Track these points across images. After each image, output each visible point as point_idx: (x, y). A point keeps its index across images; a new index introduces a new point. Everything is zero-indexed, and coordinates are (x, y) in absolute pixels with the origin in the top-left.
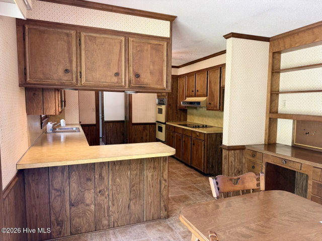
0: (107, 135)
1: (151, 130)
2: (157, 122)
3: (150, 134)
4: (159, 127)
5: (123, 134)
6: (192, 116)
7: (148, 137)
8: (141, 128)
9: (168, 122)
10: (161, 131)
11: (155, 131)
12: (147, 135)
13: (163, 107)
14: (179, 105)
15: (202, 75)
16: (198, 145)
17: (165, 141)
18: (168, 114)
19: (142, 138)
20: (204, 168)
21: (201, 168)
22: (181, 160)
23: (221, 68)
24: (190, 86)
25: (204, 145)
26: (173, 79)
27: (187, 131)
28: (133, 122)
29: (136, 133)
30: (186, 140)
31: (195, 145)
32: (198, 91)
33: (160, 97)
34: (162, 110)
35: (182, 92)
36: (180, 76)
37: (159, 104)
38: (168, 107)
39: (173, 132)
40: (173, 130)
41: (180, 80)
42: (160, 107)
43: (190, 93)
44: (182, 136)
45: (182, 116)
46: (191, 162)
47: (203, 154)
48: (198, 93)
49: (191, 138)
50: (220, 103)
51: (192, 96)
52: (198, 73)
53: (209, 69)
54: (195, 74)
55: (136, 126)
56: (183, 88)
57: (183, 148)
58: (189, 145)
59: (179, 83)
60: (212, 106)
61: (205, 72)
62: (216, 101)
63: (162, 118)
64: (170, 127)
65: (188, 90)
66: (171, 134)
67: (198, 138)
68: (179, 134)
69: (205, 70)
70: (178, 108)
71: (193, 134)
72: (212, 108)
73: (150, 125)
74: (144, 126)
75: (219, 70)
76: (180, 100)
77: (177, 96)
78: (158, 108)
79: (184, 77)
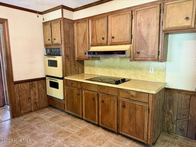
1: (40, 86)
3: (39, 90)
6: (92, 68)
7: (37, 96)
8: (26, 86)
9: (66, 76)
11: (45, 88)
12: (35, 94)
13: (59, 59)
14: (78, 55)
15: (121, 17)
16: (135, 109)
17: (63, 100)
18: (66, 66)
19: (29, 98)
20: (148, 138)
21: (141, 138)
22: (97, 124)
23: (160, 4)
24: (97, 32)
25: (149, 109)
26: (68, 24)
27: (107, 88)
28: (15, 80)
29: (20, 94)
30: (107, 100)
31: (126, 107)
32: (113, 38)
33: (50, 46)
34: (56, 62)
35: (83, 40)
36: (78, 21)
37: (49, 55)
38: (65, 58)
39: (79, 89)
40: (79, 86)
41: (77, 26)
42: (52, 59)
43: (97, 42)
44: (98, 94)
45: (80, 68)
46: (118, 128)
47: (146, 121)
48: (114, 41)
49: (117, 98)
50: (159, 52)
51: (101, 45)
52: (114, 15)
53: (134, 8)
54: (108, 16)
55: (19, 85)
56: (83, 36)
57: (100, 109)
58: (113, 107)
59: (77, 29)
60: (142, 55)
61: (127, 12)
62: (152, 50)
63: (57, 72)
64: (74, 83)
65: (94, 38)
66: (76, 91)
67: (134, 99)
68: (90, 92)
69: (127, 10)
70: (76, 59)
71: (121, 93)
72: (142, 58)
73: (39, 81)
74: (31, 83)
75: (158, 8)
76: (80, 50)
77: (74, 45)
78: (48, 60)
79: (86, 21)
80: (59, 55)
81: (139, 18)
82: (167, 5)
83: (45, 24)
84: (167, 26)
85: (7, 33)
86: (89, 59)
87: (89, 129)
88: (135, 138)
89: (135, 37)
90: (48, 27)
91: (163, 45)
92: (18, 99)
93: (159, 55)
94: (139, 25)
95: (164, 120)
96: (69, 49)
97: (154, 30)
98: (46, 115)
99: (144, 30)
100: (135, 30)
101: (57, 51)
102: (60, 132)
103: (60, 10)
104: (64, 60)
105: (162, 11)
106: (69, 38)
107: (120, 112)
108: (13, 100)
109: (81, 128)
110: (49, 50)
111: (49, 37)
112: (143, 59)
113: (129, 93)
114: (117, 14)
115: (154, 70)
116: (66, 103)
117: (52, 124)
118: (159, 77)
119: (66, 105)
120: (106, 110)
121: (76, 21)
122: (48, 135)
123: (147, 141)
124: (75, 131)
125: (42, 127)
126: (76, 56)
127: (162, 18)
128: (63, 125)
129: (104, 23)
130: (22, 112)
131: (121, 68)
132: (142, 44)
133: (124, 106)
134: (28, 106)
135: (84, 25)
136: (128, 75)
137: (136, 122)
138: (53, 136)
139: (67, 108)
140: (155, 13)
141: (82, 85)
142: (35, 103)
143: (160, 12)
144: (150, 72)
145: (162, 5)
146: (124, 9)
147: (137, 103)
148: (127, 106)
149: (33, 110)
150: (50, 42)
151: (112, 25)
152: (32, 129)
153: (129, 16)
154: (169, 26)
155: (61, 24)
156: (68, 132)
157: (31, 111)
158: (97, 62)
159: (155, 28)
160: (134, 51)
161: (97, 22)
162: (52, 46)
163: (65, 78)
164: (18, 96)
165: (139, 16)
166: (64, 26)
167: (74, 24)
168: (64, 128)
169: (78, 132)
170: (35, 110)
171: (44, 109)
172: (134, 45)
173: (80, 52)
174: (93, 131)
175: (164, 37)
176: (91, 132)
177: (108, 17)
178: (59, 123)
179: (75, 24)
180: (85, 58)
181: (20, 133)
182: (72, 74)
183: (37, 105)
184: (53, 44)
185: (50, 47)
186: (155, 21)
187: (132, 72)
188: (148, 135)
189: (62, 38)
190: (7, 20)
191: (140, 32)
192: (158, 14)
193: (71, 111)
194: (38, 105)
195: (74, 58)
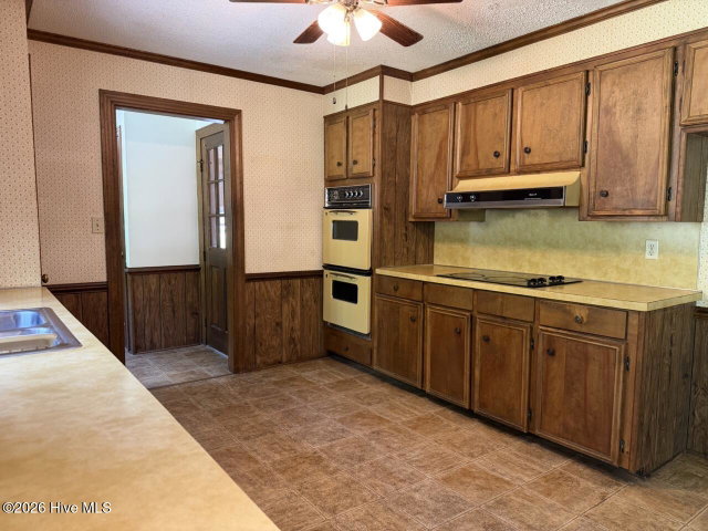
0: (139, 317)
1: (307, 295)
2: (328, 267)
3: (302, 307)
4: (336, 284)
5: (195, 314)
8: (274, 289)
9: (380, 266)
10: (354, 300)
12: (293, 315)
13: (363, 218)
14: (417, 207)
15: (555, 89)
16: (586, 359)
17: (368, 335)
18: (381, 238)
19: (277, 324)
20: (622, 450)
21: (601, 449)
22: (467, 407)
23: (675, 49)
24: (478, 138)
25: (627, 360)
26: (396, 118)
27: (500, 300)
28: (247, 271)
29: (258, 310)
30: (498, 334)
31: (557, 354)
32: (528, 151)
33: (341, 182)
34: (354, 224)
35: (434, 162)
36: (424, 108)
37: (335, 206)
38: (381, 215)
39: (415, 303)
40: (417, 295)
41: (421, 122)
42: (344, 217)
43: (478, 164)
44: (472, 317)
45: (421, 246)
46: (530, 418)
47: (617, 396)
48: (529, 160)
49: (531, 328)
50: (669, 190)
51: (490, 173)
52: (531, 86)
53: (595, 63)
54: (513, 90)
55: (257, 284)
56: (437, 149)
57: (477, 362)
58: (518, 355)
59: (420, 132)
60: (616, 201)
61: (573, 76)
62: (646, 183)
63: (357, 253)
64: (401, 287)
65: (469, 153)
66: (406, 310)
67: (584, 330)
68: (449, 313)
69: (573, 69)
70: (411, 219)
71: (542, 312)
72: (616, 209)
73: (305, 280)
74: (285, 282)
75: (668, 60)
76: (424, 191)
77: (408, 177)
78: (334, 222)
79: (446, 107)
80: (365, 206)
81: (609, 91)
82: (695, 49)
83: (330, 120)
84: (695, 113)
85: (237, 147)
86: (448, 217)
87: (442, 418)
88: (582, 450)
89: (594, 148)
90: (340, 128)
91: (681, 168)
92: (252, 322)
93: (668, 198)
94: (608, 111)
95: (691, 416)
96: (392, 189)
97: (655, 124)
98: (320, 374)
99: (623, 127)
100: (595, 126)
101: (359, 194)
102: (361, 415)
103: (377, 79)
104: (378, 218)
105: (680, 68)
106: (394, 158)
107: (539, 369)
108: (241, 323)
109: (420, 414)
110: (336, 192)
111: (339, 155)
112: (619, 213)
113: (569, 313)
114: (542, 83)
115: (661, 251)
116: (375, 344)
117: (337, 397)
118: (676, 274)
119: (375, 351)
120: (497, 365)
121: (418, 109)
122: (328, 417)
123: (620, 461)
124: (399, 419)
125: (310, 398)
126: (413, 209)
127: (679, 87)
128: (366, 401)
129: (501, 110)
130: (258, 360)
131: (552, 245)
132: (615, 167)
133: (551, 353)
134: (273, 347)
135: (443, 119)
136: (574, 266)
137: (585, 399)
138: (342, 421)
139: (379, 360)
140: (658, 76)
141: (425, 291)
142: (292, 340)
143: (675, 72)
144: (648, 256)
145: (680, 52)
146: (564, 67)
147: (592, 340)
148: (562, 351)
149: (284, 360)
150: (341, 172)
151: (525, 114)
152: (288, 401)
153: (577, 86)
154: (701, 110)
155: (374, 120)
156: (380, 418)
157: (280, 363)
158: (474, 228)
159: (656, 119)
160: (592, 190)
161: (480, 107)
162: (347, 181)
163: (378, 271)
164: (253, 316)
165: (609, 85)
166: (383, 125)
167: (413, 118)
168: (370, 408)
169: (409, 422)
170: (289, 362)
171: (313, 362)
172: (593, 169)
173: (424, 196)
174: (454, 426)
175: (687, 145)
176: (448, 425)
177: (515, 92)
178: (357, 397)
179: (415, 119)
180: (438, 215)
181: (257, 406)
182: (397, 262)
183: (295, 345)
184: (350, 175)
185: (340, 185)
186: (656, 100)
187: (588, 258)
188: (622, 442)
189: (376, 157)
190: (239, 112)
191: (610, 132)
192: (668, 77)
193: (388, 369)
194: (298, 346)
195: (406, 214)
